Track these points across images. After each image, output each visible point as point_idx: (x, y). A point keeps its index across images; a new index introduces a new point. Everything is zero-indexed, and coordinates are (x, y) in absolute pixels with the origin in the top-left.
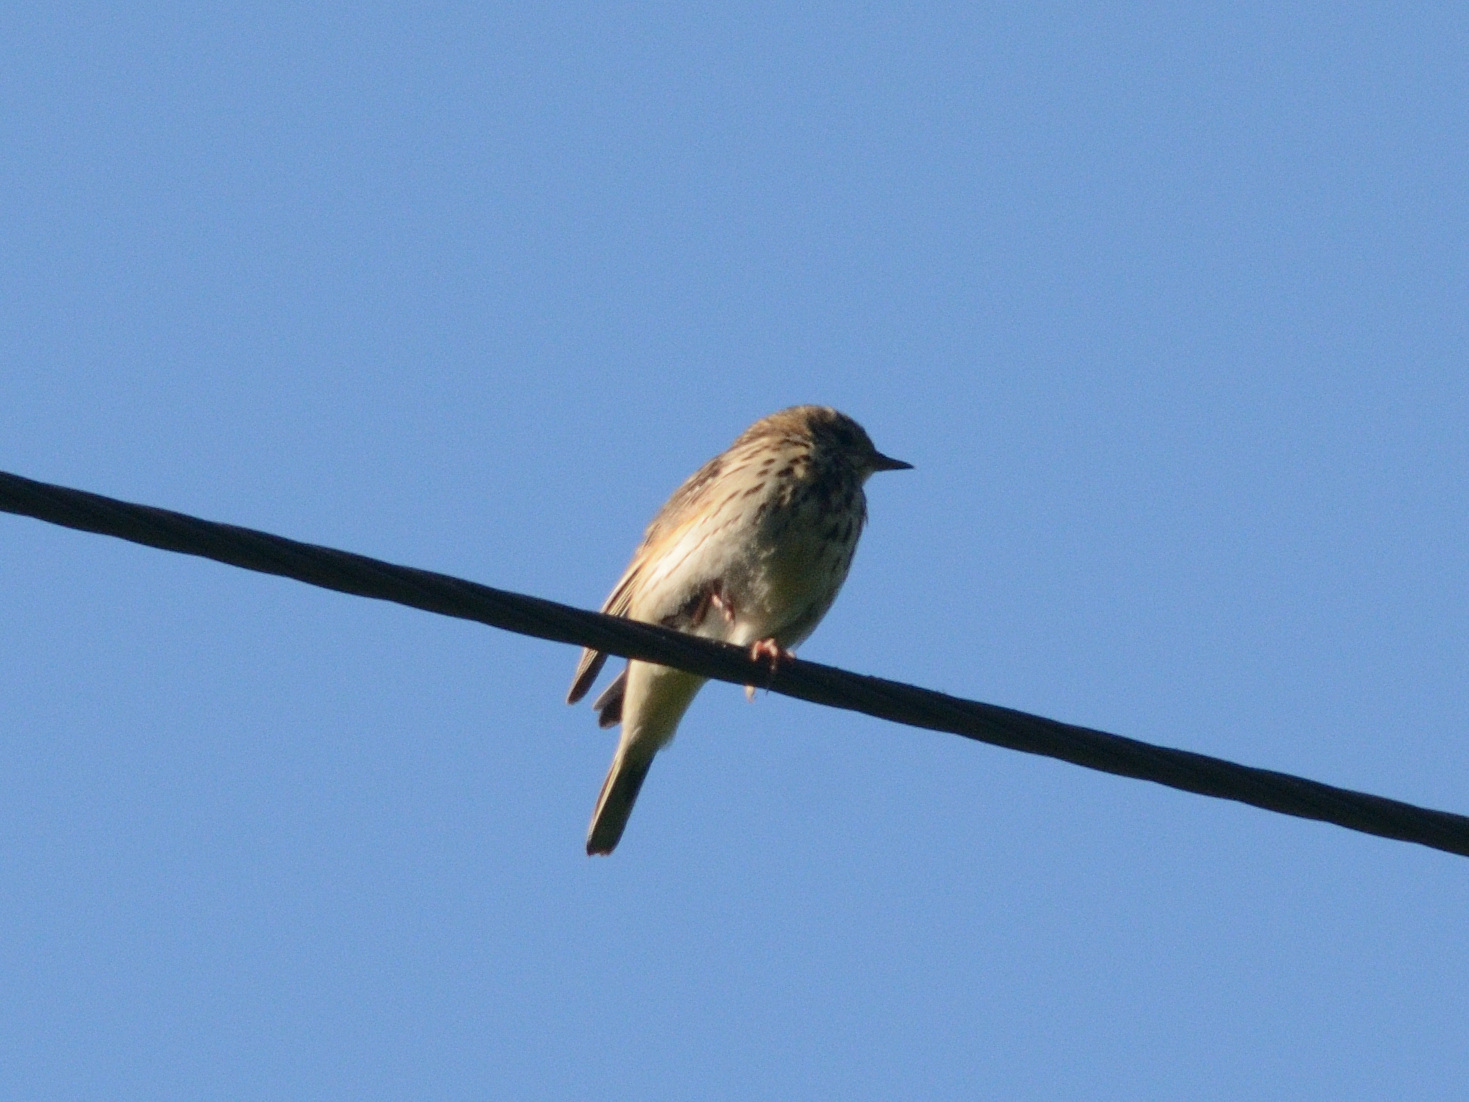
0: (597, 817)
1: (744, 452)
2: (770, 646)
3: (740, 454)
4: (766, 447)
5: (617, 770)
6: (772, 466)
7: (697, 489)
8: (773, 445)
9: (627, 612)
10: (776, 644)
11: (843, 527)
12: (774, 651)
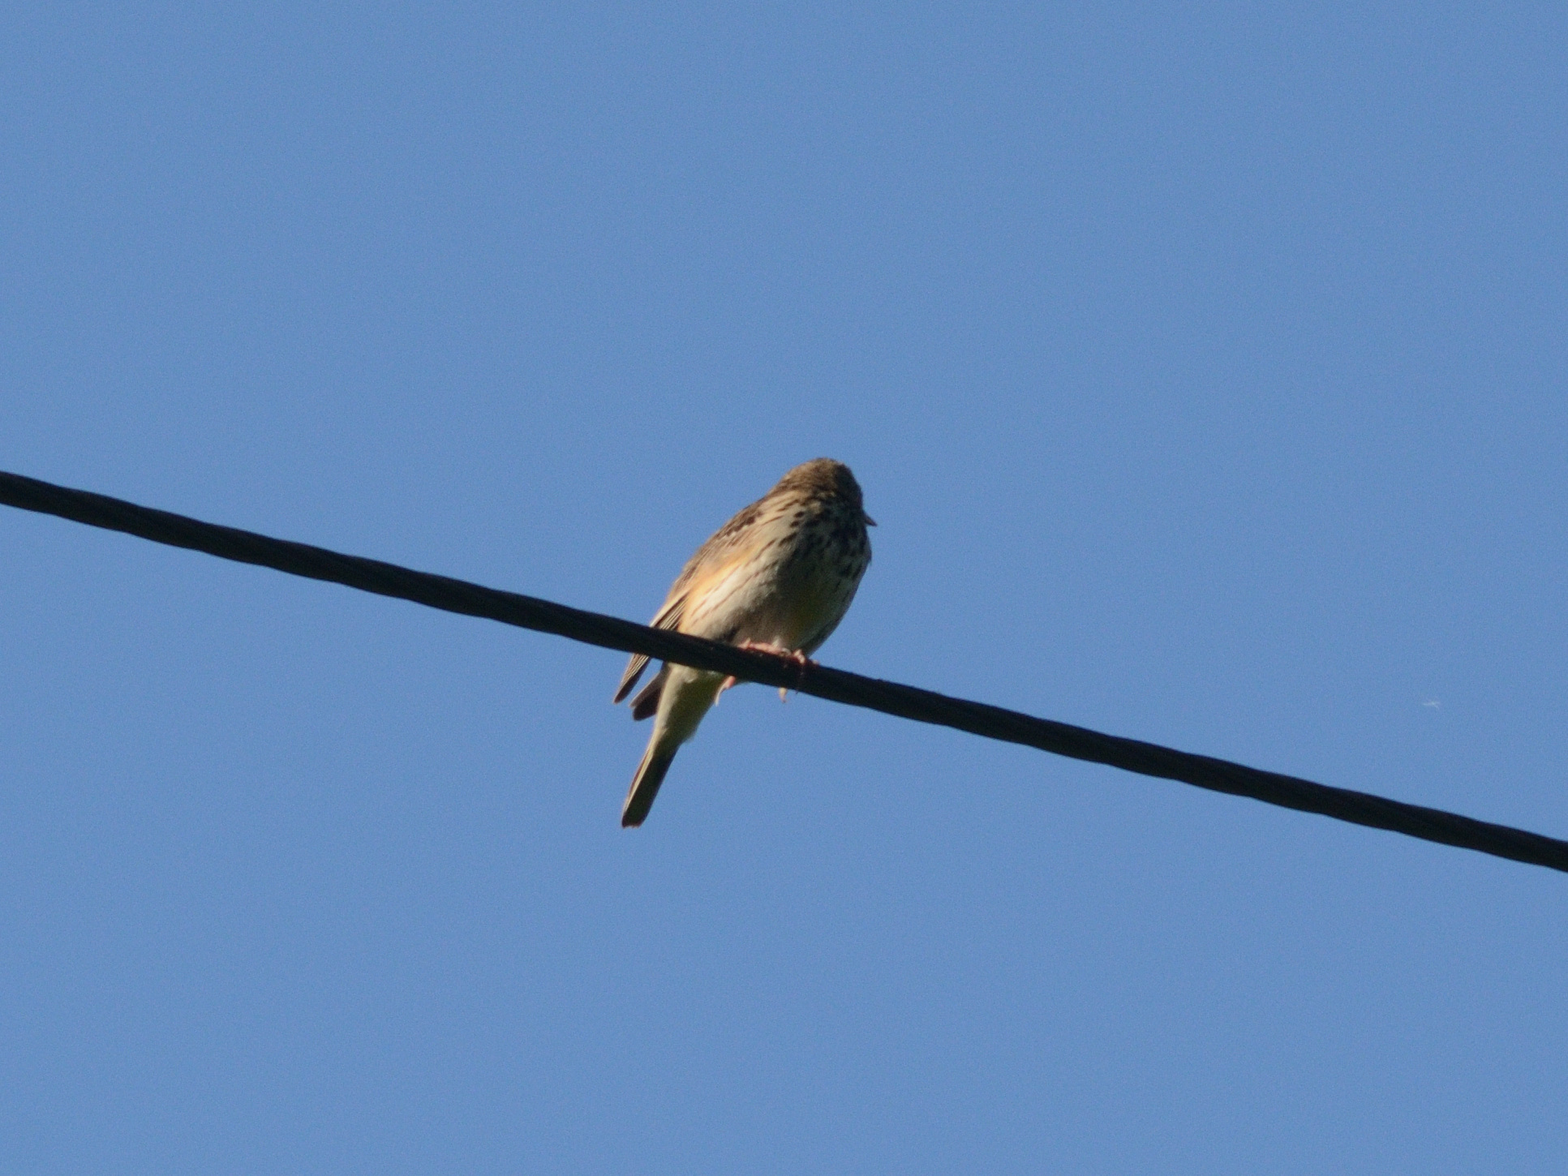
0: (631, 798)
1: (778, 503)
2: (798, 654)
3: (775, 504)
4: (797, 501)
5: (649, 759)
6: (801, 519)
7: (734, 534)
8: (801, 500)
9: (677, 627)
10: (804, 653)
11: (855, 566)
12: (802, 660)
